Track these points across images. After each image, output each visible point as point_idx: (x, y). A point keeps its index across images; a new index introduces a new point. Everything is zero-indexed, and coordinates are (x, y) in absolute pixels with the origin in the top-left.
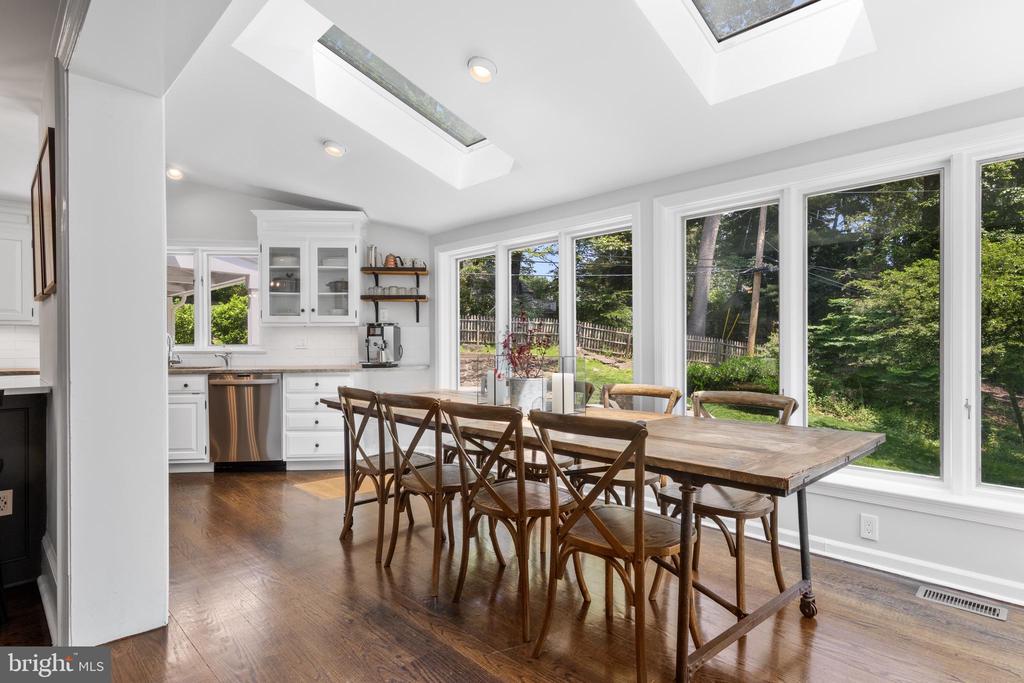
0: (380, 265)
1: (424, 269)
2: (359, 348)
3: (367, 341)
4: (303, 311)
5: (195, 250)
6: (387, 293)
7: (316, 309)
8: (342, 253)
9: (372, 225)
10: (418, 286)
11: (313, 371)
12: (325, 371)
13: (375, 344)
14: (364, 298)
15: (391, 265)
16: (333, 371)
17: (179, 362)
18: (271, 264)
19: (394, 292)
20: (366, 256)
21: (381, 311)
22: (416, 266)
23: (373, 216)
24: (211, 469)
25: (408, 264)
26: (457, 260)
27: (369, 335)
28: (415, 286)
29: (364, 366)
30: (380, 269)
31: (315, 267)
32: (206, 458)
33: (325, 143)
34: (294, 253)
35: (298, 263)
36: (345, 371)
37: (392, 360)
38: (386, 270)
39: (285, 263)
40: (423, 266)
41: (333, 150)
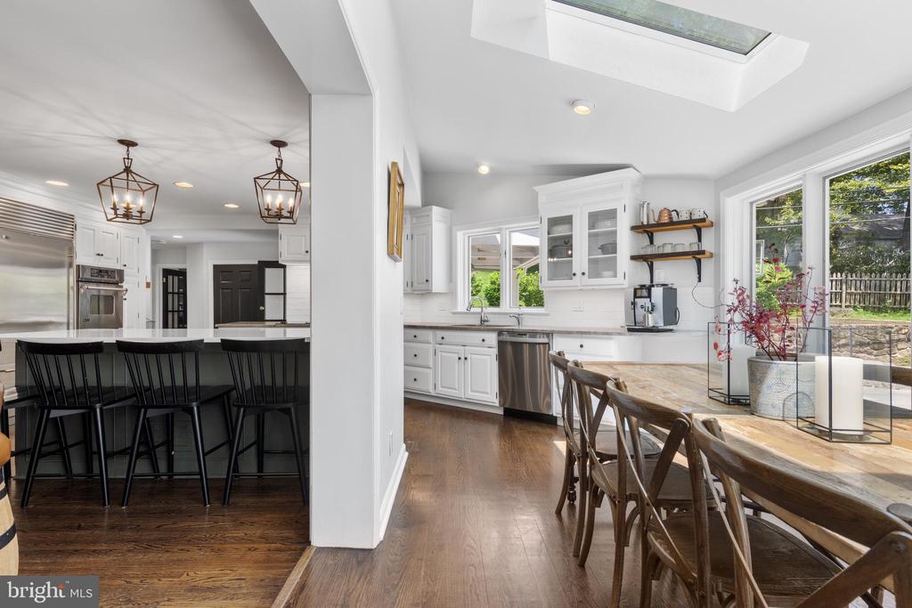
0: (652, 222)
1: (703, 220)
2: (626, 311)
3: (634, 304)
4: (574, 274)
5: (500, 229)
6: (661, 252)
7: (587, 273)
8: (611, 215)
9: (647, 180)
10: (700, 240)
11: (578, 333)
12: (589, 333)
13: (642, 307)
14: (633, 258)
15: (665, 219)
16: (596, 333)
17: (487, 321)
18: (549, 234)
19: (668, 250)
20: (638, 215)
21: (656, 272)
22: (694, 217)
23: (646, 171)
24: (501, 412)
25: (684, 217)
26: (752, 203)
27: (635, 297)
28: (696, 239)
29: (629, 330)
30: (653, 226)
31: (586, 232)
32: (496, 402)
33: (573, 103)
34: (568, 220)
35: (571, 230)
36: (607, 334)
37: (661, 324)
38: (660, 226)
39: (561, 231)
40: (702, 216)
41: (581, 109)
